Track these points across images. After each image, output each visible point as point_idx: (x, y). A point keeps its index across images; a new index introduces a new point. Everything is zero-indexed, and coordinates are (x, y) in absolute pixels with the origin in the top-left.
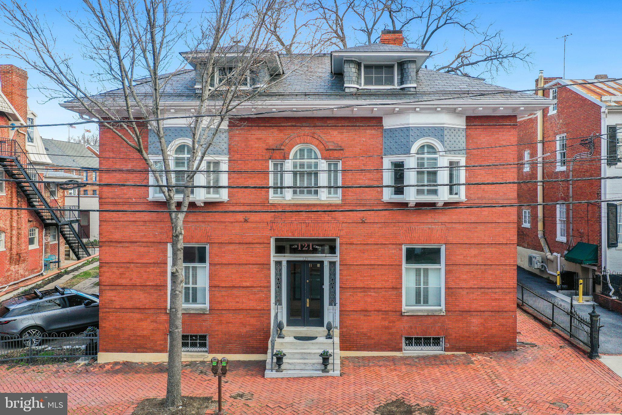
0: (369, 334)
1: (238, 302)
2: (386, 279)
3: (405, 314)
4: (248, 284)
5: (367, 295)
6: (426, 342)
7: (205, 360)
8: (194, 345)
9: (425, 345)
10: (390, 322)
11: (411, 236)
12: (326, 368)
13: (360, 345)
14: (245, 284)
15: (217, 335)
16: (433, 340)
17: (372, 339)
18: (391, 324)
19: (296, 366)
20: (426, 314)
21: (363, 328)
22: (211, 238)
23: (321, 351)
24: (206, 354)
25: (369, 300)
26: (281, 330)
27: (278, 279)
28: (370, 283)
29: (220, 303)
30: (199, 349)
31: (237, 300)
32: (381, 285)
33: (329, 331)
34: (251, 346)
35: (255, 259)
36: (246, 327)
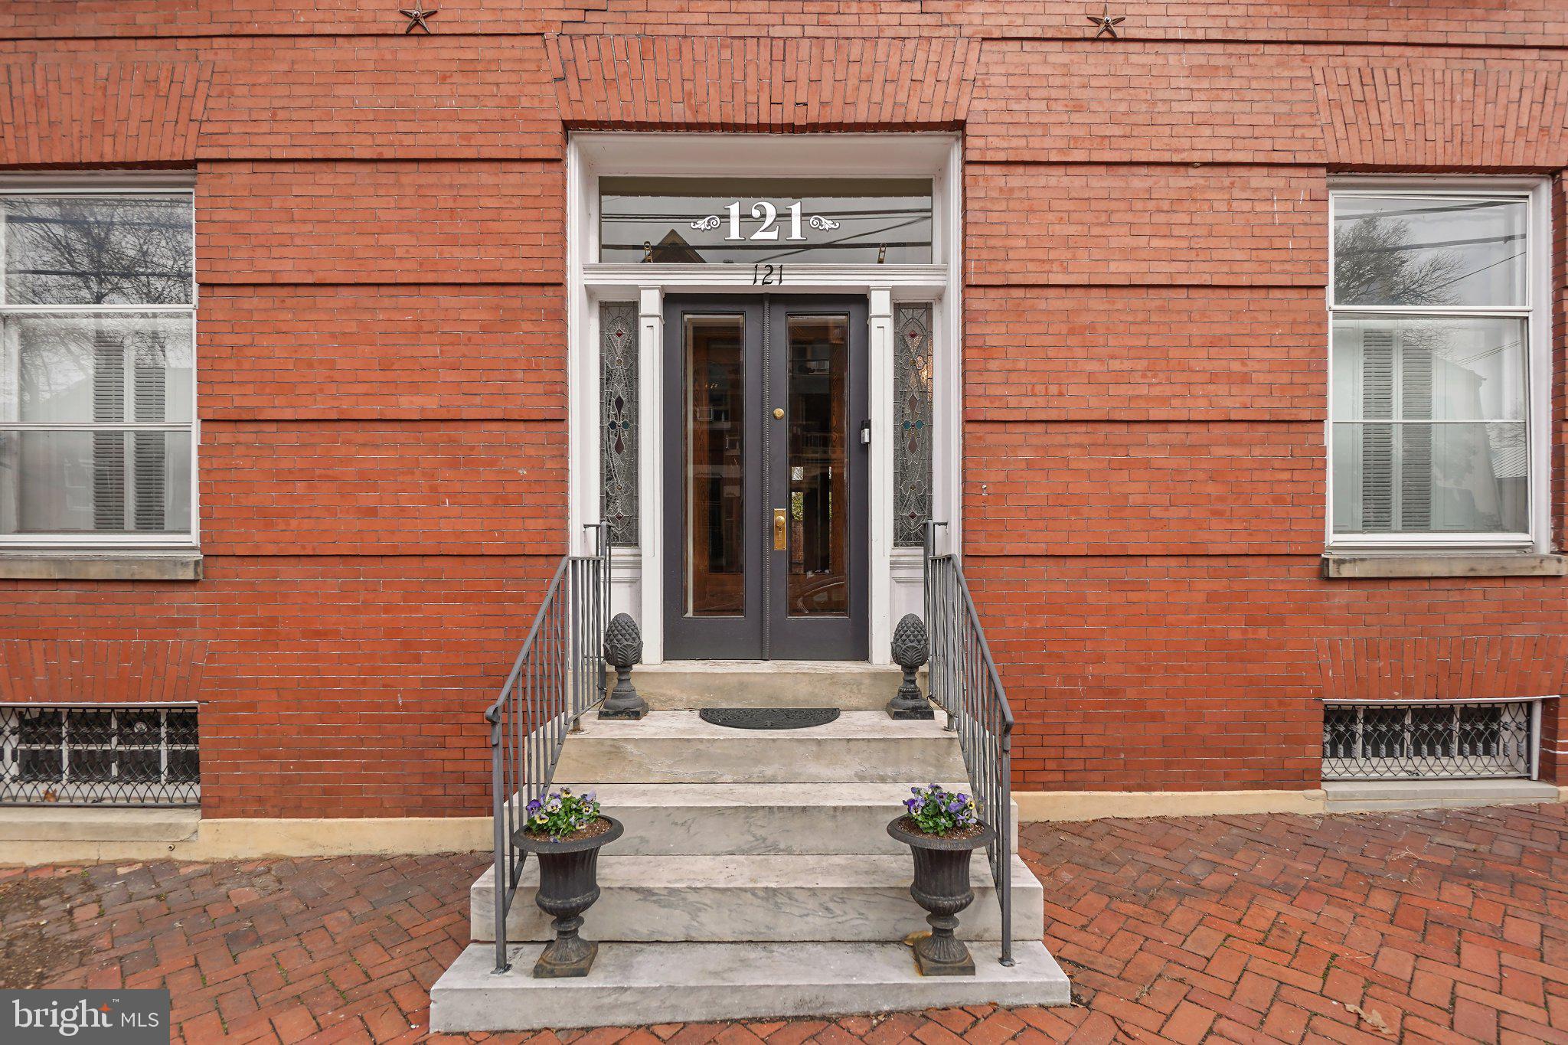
0: (1131, 694)
1: (372, 512)
2: (1236, 367)
3: (1347, 571)
4: (428, 404)
5: (1128, 465)
6: (1424, 735)
7: (179, 855)
8: (142, 768)
9: (1418, 752)
10: (1252, 621)
11: (1375, 120)
12: (942, 934)
13: (1083, 754)
14: (409, 405)
15: (251, 706)
16: (1462, 720)
17: (1154, 717)
18: (1263, 633)
19: (704, 917)
20: (1459, 570)
21: (1099, 659)
22: (207, 128)
23: (895, 796)
24: (191, 819)
25: (1136, 490)
26: (624, 668)
27: (619, 403)
28: (1144, 390)
29: (267, 517)
30: (170, 788)
31: (367, 499)
32: (1202, 403)
33: (910, 669)
34: (449, 766)
35: (470, 253)
36: (417, 659)
